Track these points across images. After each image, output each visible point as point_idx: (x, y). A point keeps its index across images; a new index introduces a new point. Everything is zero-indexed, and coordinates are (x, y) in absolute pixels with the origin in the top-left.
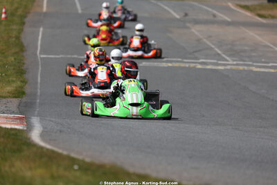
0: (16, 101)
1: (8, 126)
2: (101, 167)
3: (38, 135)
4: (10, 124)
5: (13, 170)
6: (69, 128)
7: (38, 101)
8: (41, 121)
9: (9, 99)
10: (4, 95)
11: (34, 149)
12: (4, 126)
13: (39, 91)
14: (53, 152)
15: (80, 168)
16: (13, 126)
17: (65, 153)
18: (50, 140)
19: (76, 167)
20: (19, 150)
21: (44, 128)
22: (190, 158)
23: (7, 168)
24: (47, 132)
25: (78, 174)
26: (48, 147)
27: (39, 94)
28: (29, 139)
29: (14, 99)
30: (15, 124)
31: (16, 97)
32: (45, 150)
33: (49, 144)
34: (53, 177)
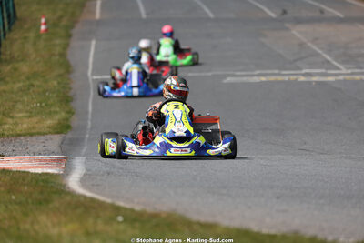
0: (57, 138)
1: (39, 171)
2: (155, 216)
3: (77, 180)
4: (42, 167)
5: (37, 227)
6: (121, 169)
7: (87, 136)
8: (85, 163)
9: (49, 136)
10: (42, 130)
11: (68, 198)
12: (32, 171)
13: (89, 123)
14: (92, 200)
15: (125, 220)
16: (45, 171)
17: (109, 201)
18: (93, 185)
19: (120, 219)
20: (47, 201)
21: (88, 170)
22: (278, 198)
23: (28, 226)
24: (90, 175)
25: (122, 227)
26: (89, 194)
27: (89, 126)
28: (65, 185)
29: (56, 136)
30: (49, 167)
31: (58, 133)
32: (82, 199)
33: (90, 190)
34: (88, 234)
